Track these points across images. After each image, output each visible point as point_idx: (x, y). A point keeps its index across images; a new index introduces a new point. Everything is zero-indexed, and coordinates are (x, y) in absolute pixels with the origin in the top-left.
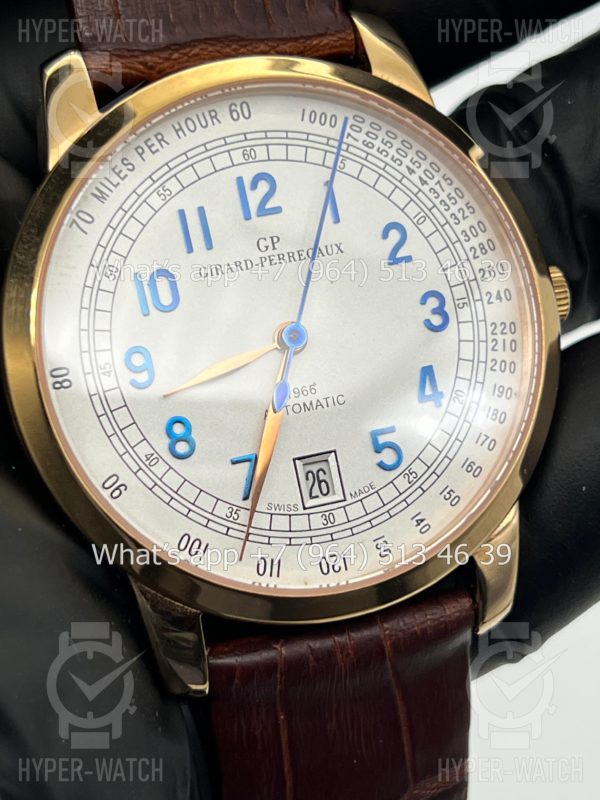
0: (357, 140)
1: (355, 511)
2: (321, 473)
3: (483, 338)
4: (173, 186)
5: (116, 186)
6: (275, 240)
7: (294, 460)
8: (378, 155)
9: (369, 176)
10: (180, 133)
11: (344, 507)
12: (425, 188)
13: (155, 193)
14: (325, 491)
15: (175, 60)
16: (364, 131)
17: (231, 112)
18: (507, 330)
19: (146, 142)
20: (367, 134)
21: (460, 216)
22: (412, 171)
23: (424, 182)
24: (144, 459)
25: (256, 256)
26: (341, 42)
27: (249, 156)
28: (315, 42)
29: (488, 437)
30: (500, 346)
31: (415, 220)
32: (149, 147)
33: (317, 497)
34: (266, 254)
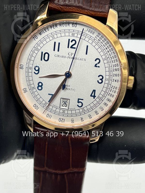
0: (97, 39)
1: (69, 112)
2: (66, 102)
3: (109, 88)
4: (55, 36)
5: (44, 33)
6: (72, 54)
7: (61, 98)
8: (101, 43)
9: (97, 47)
10: (61, 26)
11: (68, 111)
12: (108, 53)
13: (51, 37)
14: (66, 106)
15: (67, 9)
16: (99, 37)
17: (72, 25)
18: (115, 88)
19: (53, 26)
20: (100, 38)
21: (114, 61)
22: (106, 49)
23: (108, 52)
24: (32, 87)
25: (67, 56)
26: (104, 15)
27: (73, 35)
28: (99, 13)
29: (102, 108)
30: (112, 91)
31: (103, 59)
32: (53, 27)
33: (64, 106)
34: (69, 56)
